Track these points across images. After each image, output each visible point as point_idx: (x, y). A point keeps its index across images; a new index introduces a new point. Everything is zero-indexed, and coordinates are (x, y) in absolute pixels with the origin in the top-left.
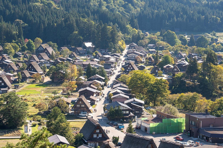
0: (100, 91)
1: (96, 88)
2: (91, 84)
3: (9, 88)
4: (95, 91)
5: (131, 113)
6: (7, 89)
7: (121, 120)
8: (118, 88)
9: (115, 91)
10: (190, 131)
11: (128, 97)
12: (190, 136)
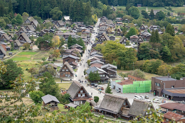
0: (79, 58)
1: (77, 55)
2: (72, 52)
3: (5, 55)
4: (76, 58)
5: (107, 76)
6: (3, 56)
7: (99, 82)
8: (95, 55)
9: (93, 58)
10: (156, 91)
11: (103, 63)
12: (156, 95)
